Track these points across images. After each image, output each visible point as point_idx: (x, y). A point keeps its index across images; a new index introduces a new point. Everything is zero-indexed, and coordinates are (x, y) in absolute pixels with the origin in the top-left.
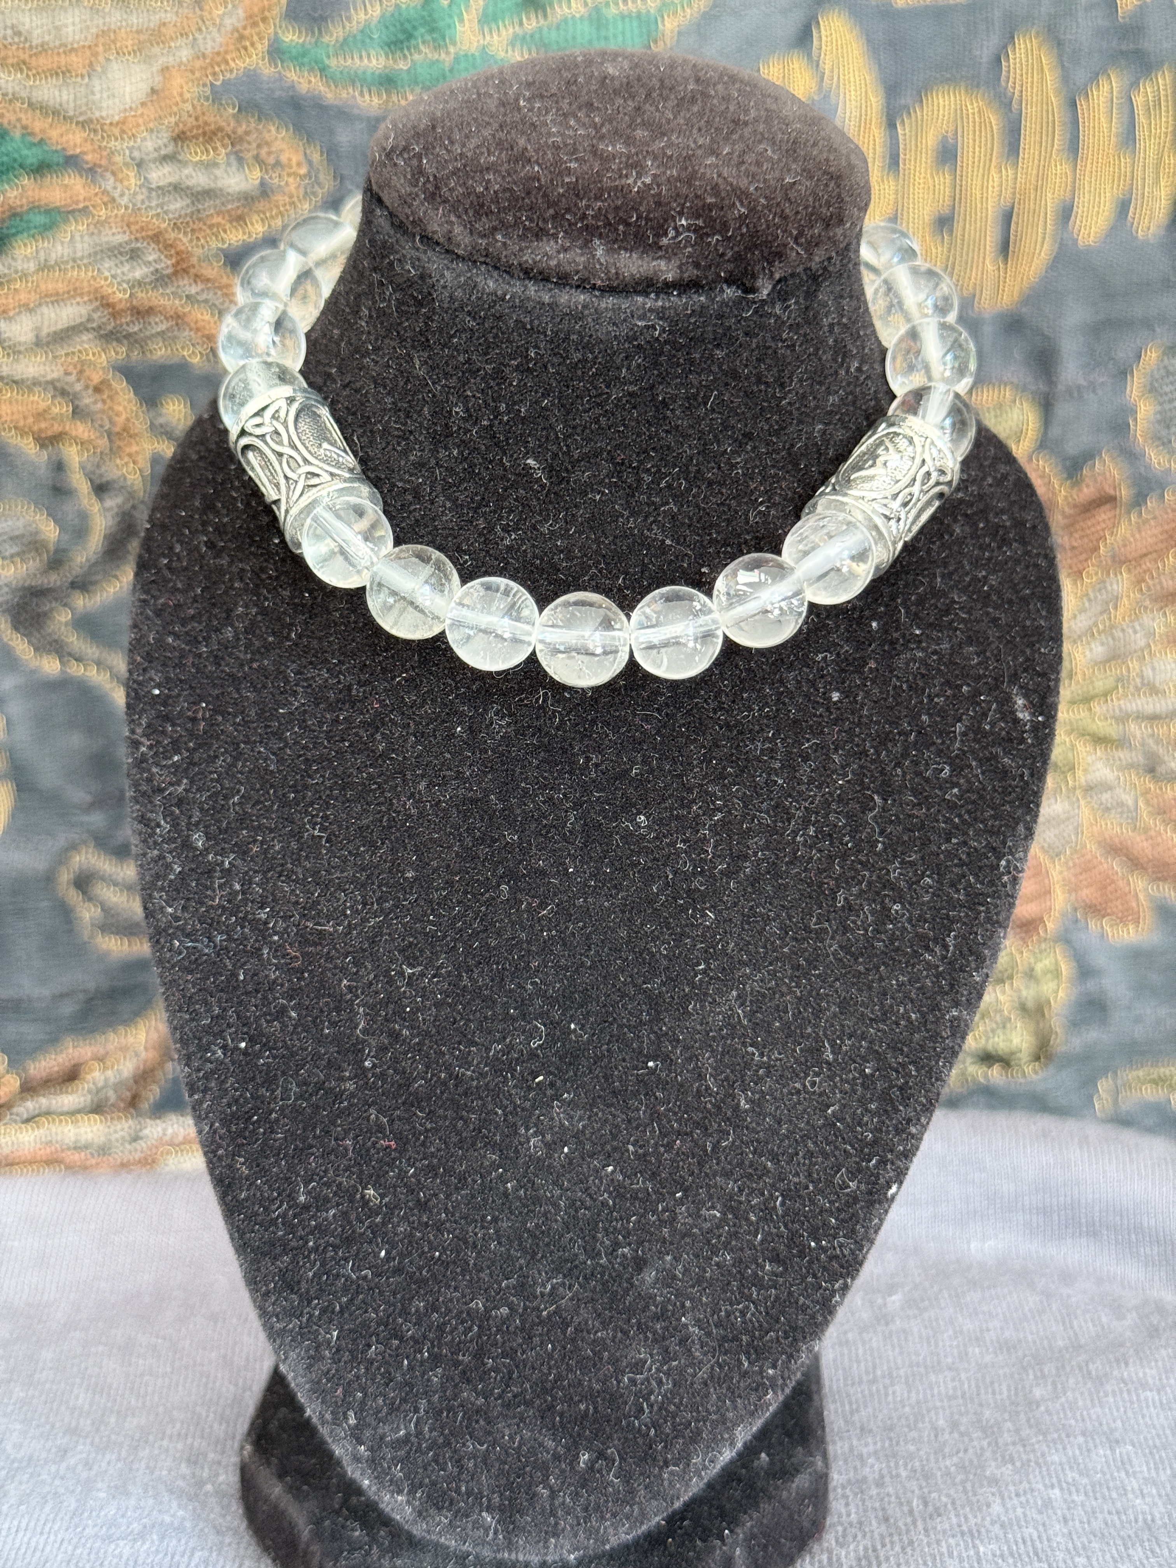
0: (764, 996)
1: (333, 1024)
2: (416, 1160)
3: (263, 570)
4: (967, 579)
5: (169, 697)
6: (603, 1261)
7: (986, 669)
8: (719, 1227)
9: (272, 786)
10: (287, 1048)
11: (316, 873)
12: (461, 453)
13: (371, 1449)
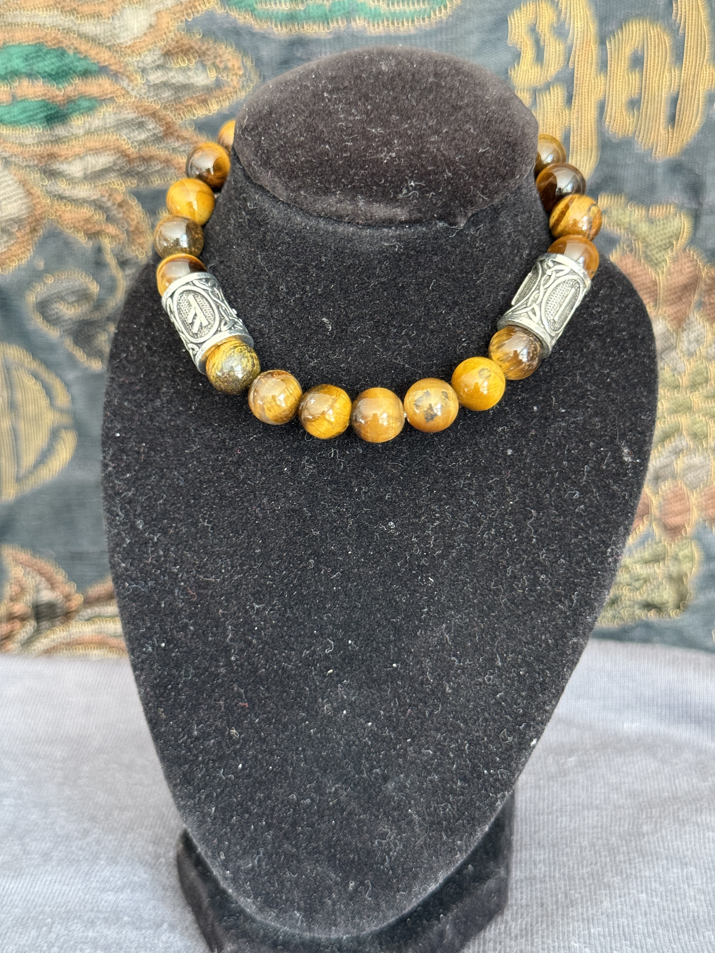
0: (462, 627)
1: (214, 635)
2: (259, 714)
3: (177, 367)
4: (597, 375)
5: (125, 438)
6: (365, 775)
7: (606, 431)
8: (432, 759)
9: (181, 495)
10: (188, 647)
11: (205, 547)
12: (284, 312)
13: (232, 873)
